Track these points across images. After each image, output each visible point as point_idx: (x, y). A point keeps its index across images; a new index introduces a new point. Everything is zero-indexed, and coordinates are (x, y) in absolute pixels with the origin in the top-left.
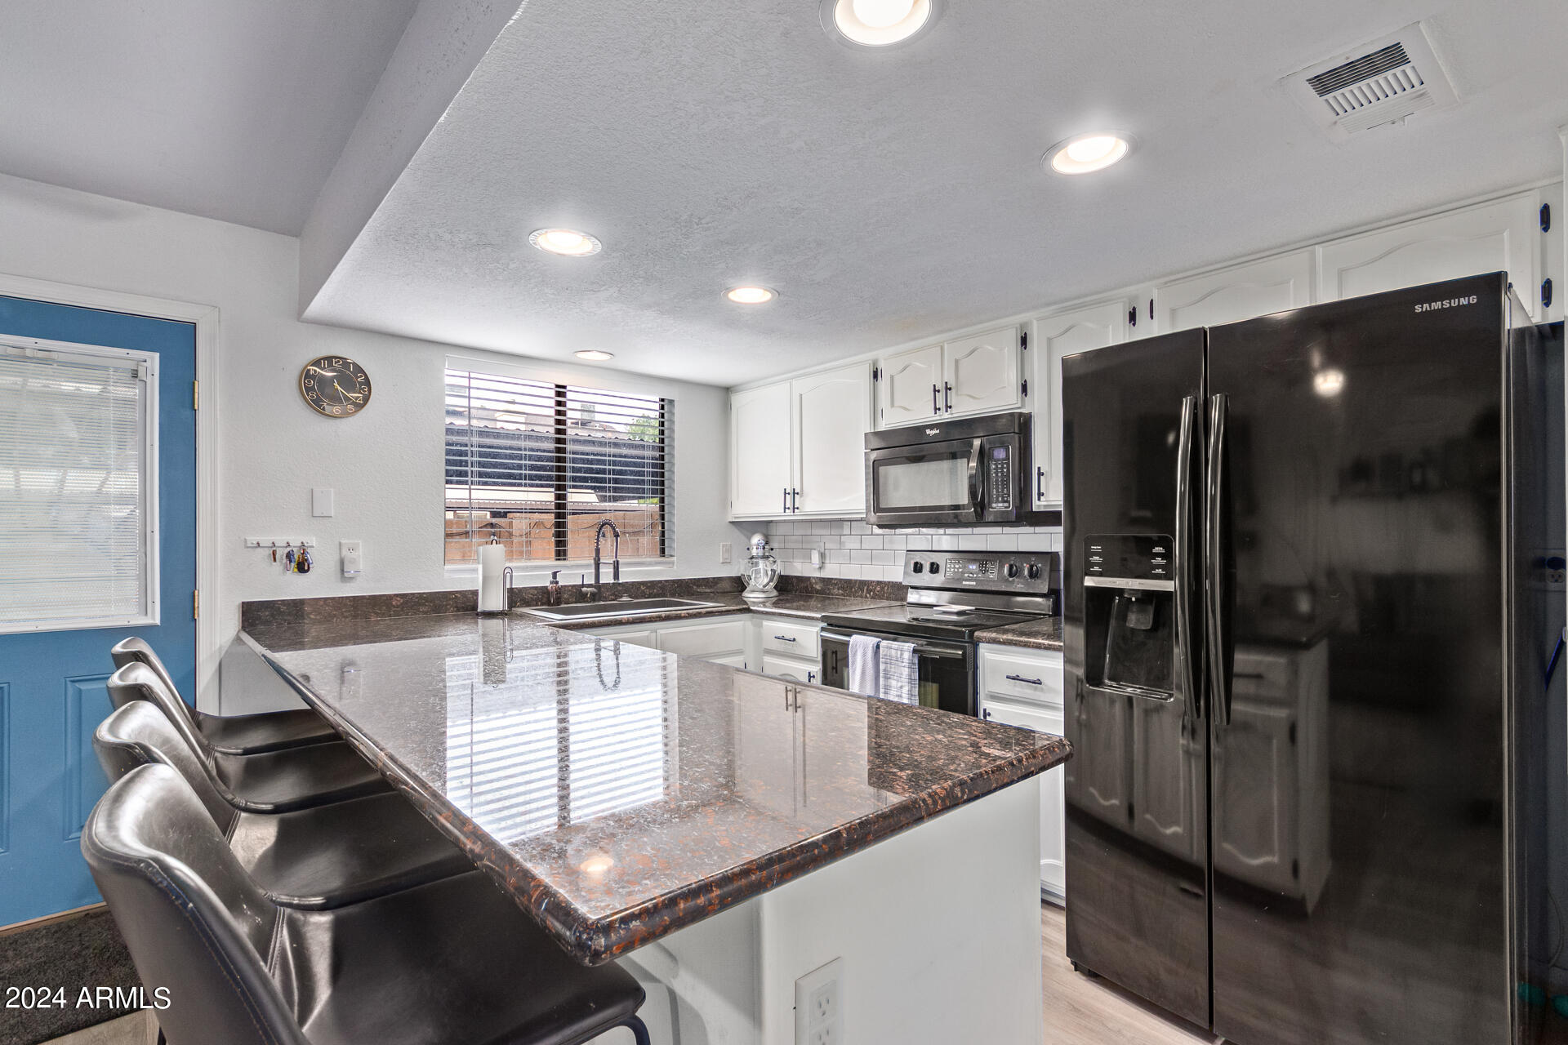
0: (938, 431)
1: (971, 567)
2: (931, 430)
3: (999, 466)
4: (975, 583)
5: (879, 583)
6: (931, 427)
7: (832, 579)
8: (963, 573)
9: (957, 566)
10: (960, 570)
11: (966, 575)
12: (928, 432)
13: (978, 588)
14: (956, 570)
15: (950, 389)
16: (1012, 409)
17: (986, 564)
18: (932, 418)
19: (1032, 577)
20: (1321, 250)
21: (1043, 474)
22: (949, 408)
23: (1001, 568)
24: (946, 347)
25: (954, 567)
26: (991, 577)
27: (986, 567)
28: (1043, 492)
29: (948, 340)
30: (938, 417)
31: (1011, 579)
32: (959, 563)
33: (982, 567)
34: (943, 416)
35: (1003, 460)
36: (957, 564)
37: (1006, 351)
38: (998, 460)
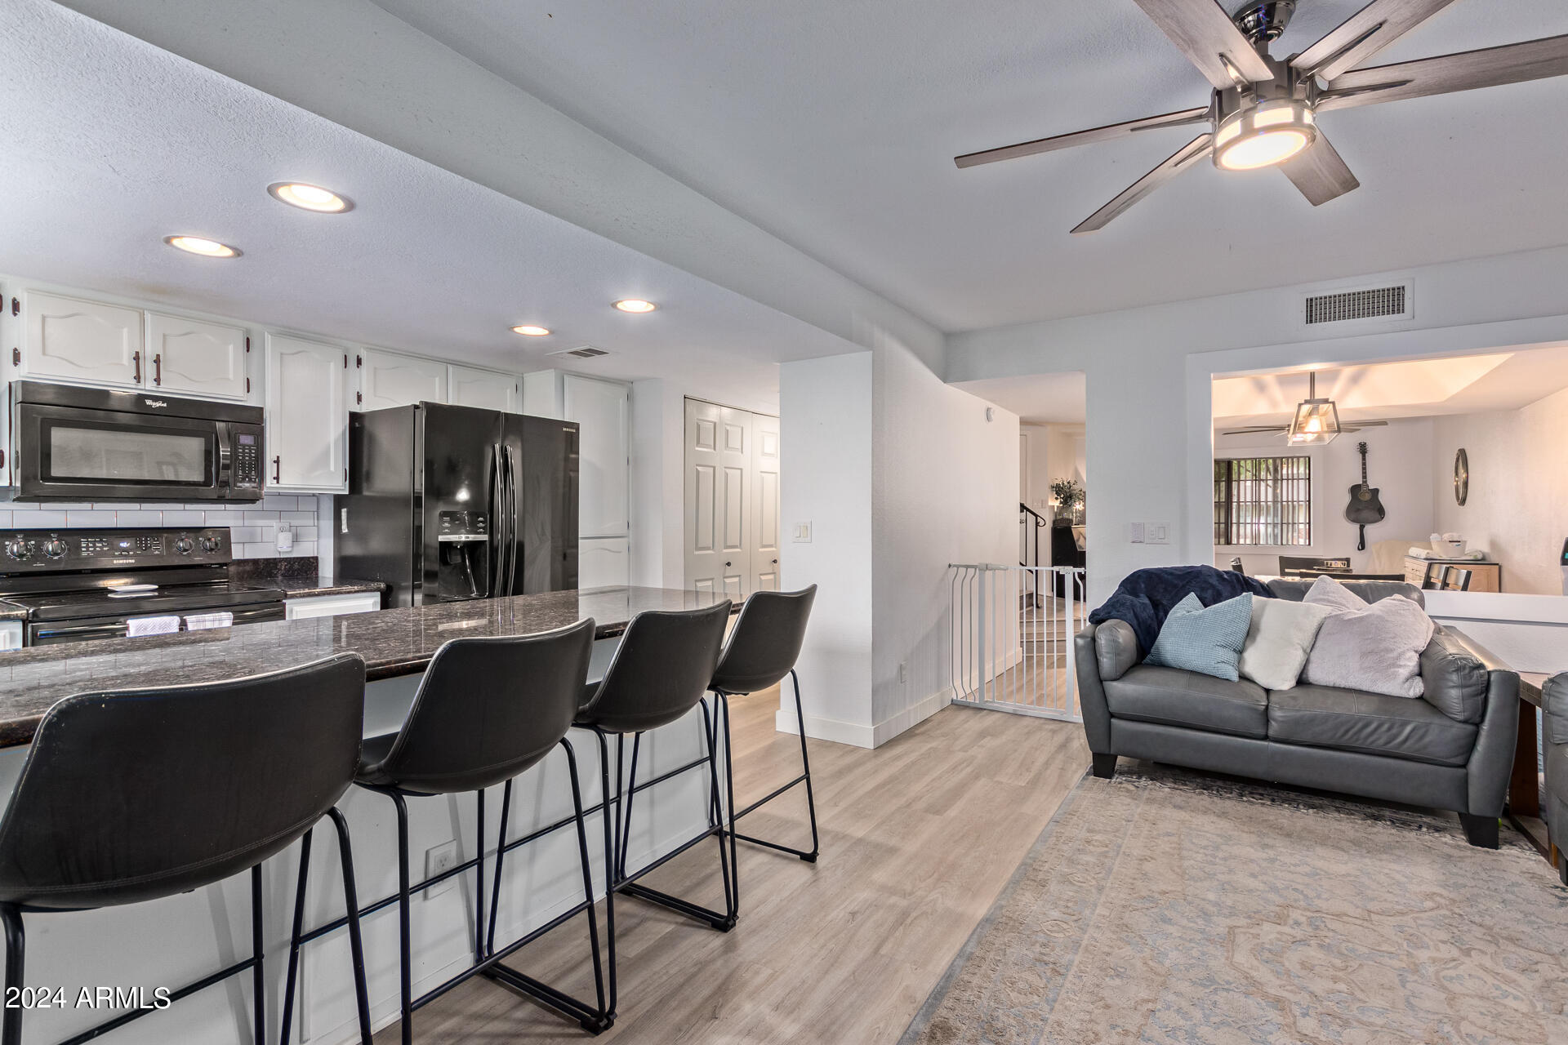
0: (165, 405)
1: (122, 544)
2: (155, 401)
3: (248, 450)
4: (132, 561)
6: (155, 399)
8: (111, 551)
9: (99, 545)
10: (105, 549)
11: (117, 554)
12: (149, 402)
13: (141, 565)
14: (98, 549)
15: (157, 361)
16: (241, 401)
17: (146, 540)
18: (134, 387)
19: (211, 550)
20: (450, 368)
21: (277, 462)
22: (155, 380)
23: (169, 544)
24: (148, 316)
25: (94, 546)
26: (157, 552)
27: (146, 545)
28: (276, 476)
29: (149, 310)
30: (140, 387)
31: (185, 553)
32: (101, 541)
33: (141, 543)
34: (148, 386)
35: (250, 446)
36: (99, 542)
37: (231, 347)
38: (244, 446)
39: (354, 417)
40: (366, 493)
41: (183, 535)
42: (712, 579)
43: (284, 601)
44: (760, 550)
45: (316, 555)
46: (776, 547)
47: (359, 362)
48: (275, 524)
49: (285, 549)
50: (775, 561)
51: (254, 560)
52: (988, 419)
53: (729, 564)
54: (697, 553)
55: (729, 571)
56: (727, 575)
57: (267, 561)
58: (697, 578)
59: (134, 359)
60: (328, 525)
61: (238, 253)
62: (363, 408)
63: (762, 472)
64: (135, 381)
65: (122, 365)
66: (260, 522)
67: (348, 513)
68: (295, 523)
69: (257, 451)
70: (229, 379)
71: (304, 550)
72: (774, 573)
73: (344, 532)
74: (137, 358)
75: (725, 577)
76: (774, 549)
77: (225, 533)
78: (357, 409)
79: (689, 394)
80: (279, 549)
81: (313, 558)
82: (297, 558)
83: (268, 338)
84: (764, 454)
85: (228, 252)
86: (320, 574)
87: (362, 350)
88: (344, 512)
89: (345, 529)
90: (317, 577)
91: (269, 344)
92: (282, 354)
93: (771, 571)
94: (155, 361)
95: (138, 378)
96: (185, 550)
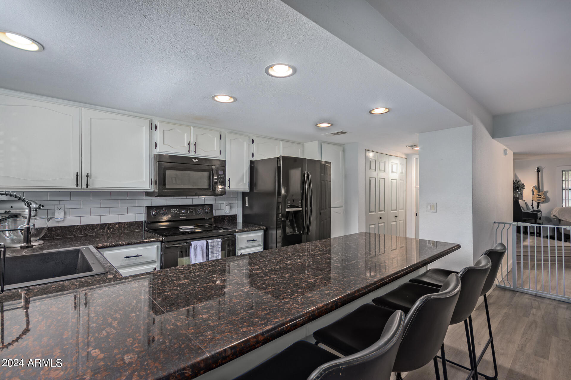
0: (198, 161)
1: (182, 211)
2: (195, 159)
3: (221, 177)
4: (185, 217)
5: (117, 223)
6: (195, 158)
7: (75, 226)
8: (180, 214)
9: (176, 211)
10: (178, 213)
11: (181, 214)
12: (193, 160)
13: (188, 219)
14: (176, 213)
15: (195, 145)
16: (218, 158)
17: (189, 210)
18: (188, 154)
19: (208, 213)
20: (281, 142)
21: (229, 180)
22: (194, 152)
23: (196, 210)
24: (192, 128)
25: (175, 212)
26: (192, 214)
27: (189, 211)
28: (229, 185)
29: (193, 126)
30: (190, 154)
31: (200, 214)
32: (177, 210)
33: (188, 211)
34: (192, 154)
35: (222, 175)
36: (176, 210)
37: (216, 138)
38: (220, 175)
39: (252, 162)
40: (255, 191)
41: (200, 207)
42: (375, 224)
43: (235, 234)
44: (391, 212)
45: (236, 214)
46: (397, 211)
47: (253, 141)
48: (224, 202)
49: (228, 212)
50: (397, 217)
51: (219, 216)
52: (505, 154)
53: (381, 218)
54: (370, 213)
55: (381, 221)
56: (380, 222)
57: (222, 216)
58: (370, 224)
59: (188, 144)
60: (240, 203)
61: (235, 99)
62: (254, 159)
63: (392, 179)
64: (188, 152)
65: (185, 146)
66: (220, 202)
67: (248, 198)
68: (230, 202)
69: (224, 176)
70: (215, 150)
71: (233, 212)
72: (396, 221)
73: (246, 205)
74: (189, 144)
75: (379, 223)
76: (395, 211)
77: (211, 206)
78: (252, 159)
79: (367, 149)
80: (226, 212)
81: (236, 215)
82: (231, 215)
83: (227, 134)
84: (392, 172)
85: (232, 100)
86: (238, 221)
87: (254, 137)
88: (247, 198)
89: (247, 205)
90: (237, 222)
91: (227, 137)
92: (230, 140)
93: (395, 221)
94: (194, 145)
95: (189, 151)
96: (200, 213)
